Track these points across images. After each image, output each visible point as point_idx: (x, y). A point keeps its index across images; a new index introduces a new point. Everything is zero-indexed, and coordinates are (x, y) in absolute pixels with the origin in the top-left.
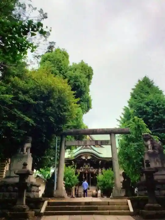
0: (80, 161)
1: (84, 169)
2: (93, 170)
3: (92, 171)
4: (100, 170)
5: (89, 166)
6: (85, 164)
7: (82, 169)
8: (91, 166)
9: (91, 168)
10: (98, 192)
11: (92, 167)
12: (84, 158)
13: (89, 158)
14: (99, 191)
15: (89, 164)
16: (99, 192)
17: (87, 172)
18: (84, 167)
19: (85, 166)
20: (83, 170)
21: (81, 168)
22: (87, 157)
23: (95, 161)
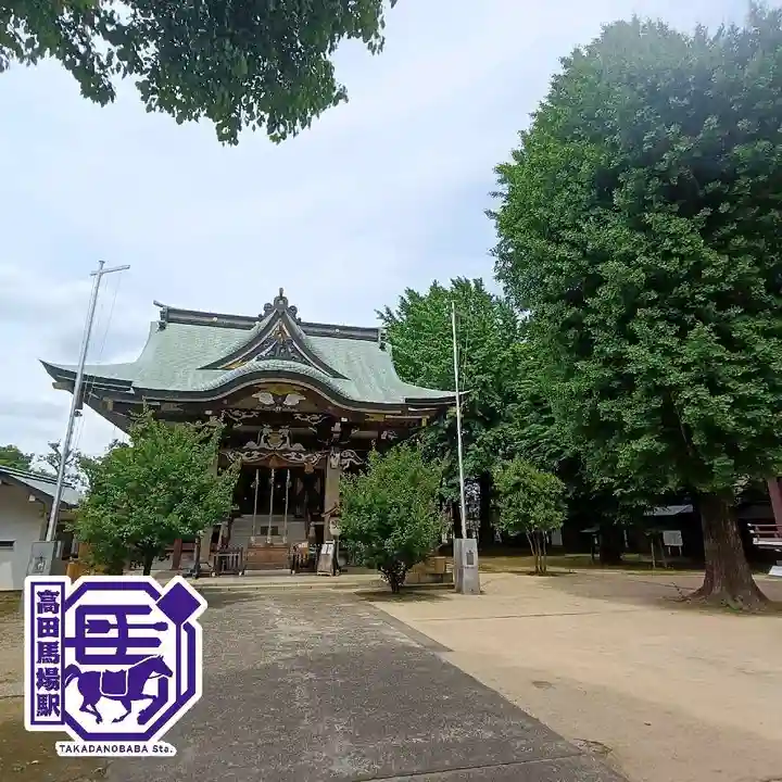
0: (244, 416)
1: (263, 450)
2: (304, 458)
3: (300, 460)
4: (334, 462)
5: (284, 439)
6: (266, 431)
7: (250, 449)
8: (293, 442)
9: (294, 448)
10: (319, 551)
11: (298, 446)
12: (266, 399)
13: (292, 400)
14: (325, 546)
15: (285, 431)
16: (328, 549)
17: (273, 463)
18: (263, 444)
19: (266, 438)
20: (256, 453)
21: (251, 444)
22: (284, 397)
23: (313, 421)
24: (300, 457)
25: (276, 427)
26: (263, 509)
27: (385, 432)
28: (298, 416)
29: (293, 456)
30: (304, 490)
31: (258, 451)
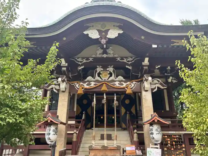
0: (85, 61)
1: (97, 81)
2: (125, 85)
3: (122, 86)
5: (111, 75)
6: (99, 69)
7: (89, 81)
9: (117, 79)
11: (120, 78)
12: (94, 34)
13: (113, 34)
15: (111, 69)
17: (104, 89)
18: (97, 78)
19: (99, 75)
21: (89, 78)
22: (107, 32)
23: (128, 61)
24: (123, 85)
25: (105, 67)
26: (100, 124)
27: (171, 78)
28: (119, 59)
29: (117, 83)
30: (126, 113)
31: (94, 81)
